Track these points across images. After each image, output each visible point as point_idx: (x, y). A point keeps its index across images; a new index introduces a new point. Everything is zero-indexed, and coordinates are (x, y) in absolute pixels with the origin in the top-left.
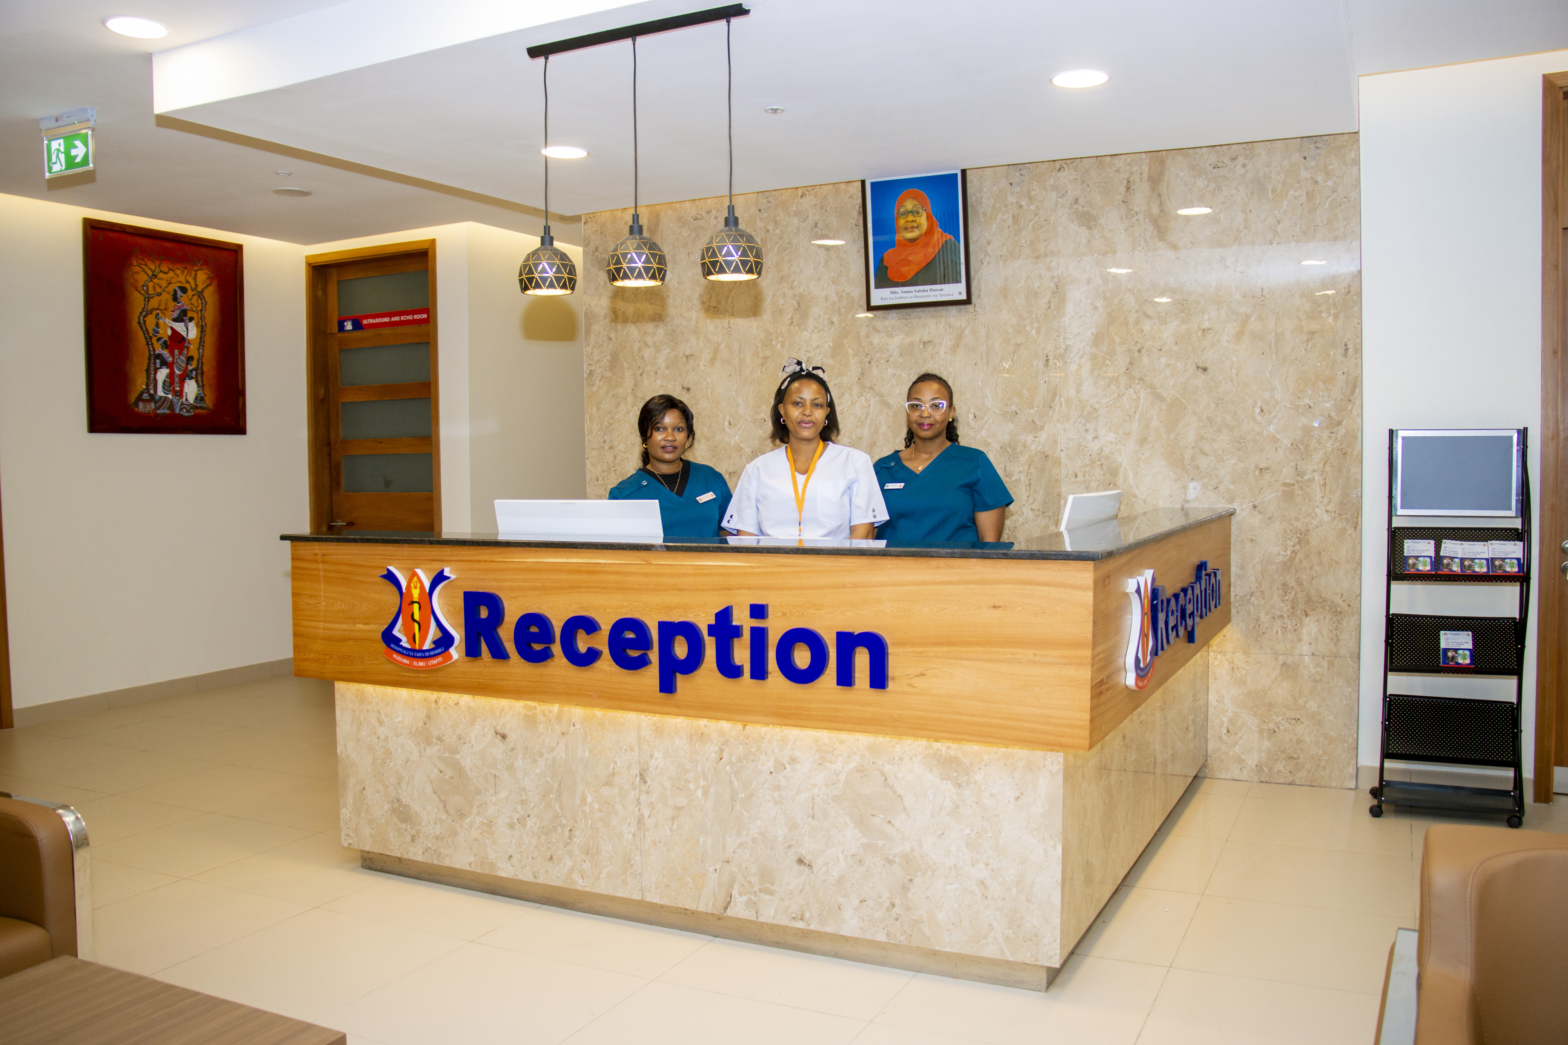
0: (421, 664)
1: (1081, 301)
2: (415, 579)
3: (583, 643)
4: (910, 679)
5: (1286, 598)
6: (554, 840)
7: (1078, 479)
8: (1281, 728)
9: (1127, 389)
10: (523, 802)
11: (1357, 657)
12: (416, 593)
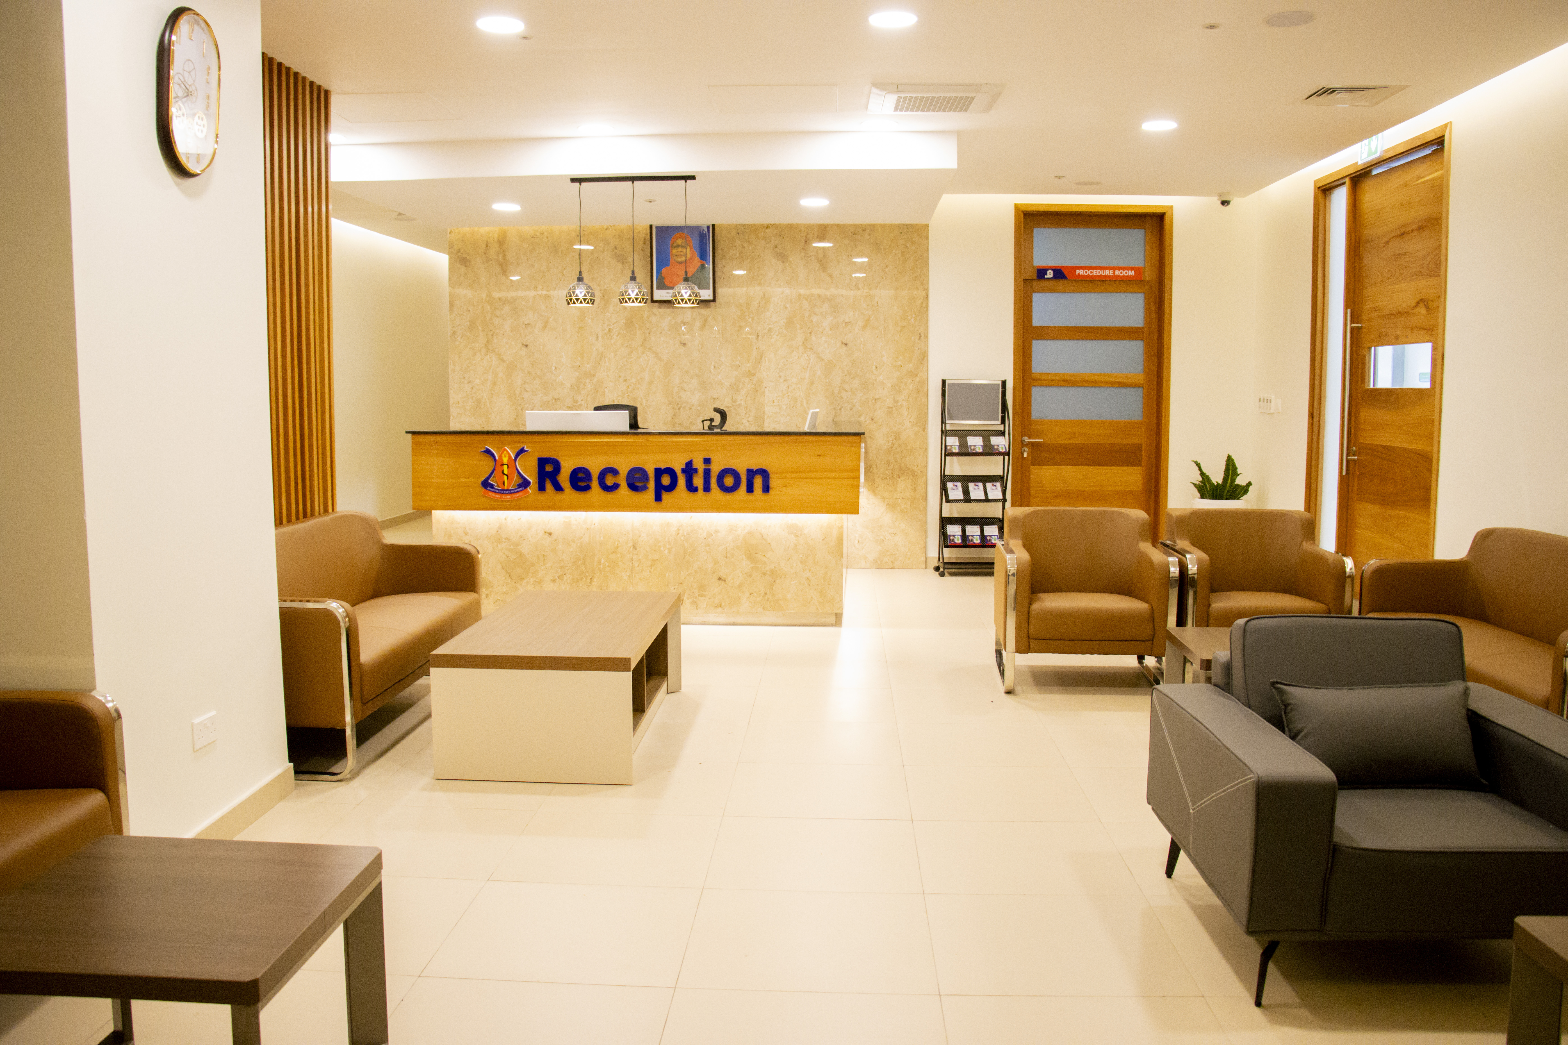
0: (508, 497)
1: (778, 303)
2: (505, 452)
3: (610, 481)
4: (780, 488)
5: (889, 468)
6: (581, 585)
7: (775, 404)
8: (887, 538)
9: (803, 354)
10: (561, 568)
11: (925, 498)
12: (505, 460)
